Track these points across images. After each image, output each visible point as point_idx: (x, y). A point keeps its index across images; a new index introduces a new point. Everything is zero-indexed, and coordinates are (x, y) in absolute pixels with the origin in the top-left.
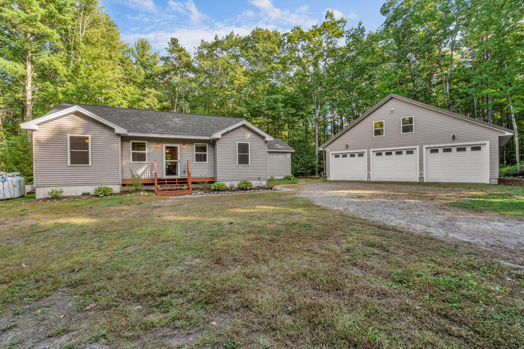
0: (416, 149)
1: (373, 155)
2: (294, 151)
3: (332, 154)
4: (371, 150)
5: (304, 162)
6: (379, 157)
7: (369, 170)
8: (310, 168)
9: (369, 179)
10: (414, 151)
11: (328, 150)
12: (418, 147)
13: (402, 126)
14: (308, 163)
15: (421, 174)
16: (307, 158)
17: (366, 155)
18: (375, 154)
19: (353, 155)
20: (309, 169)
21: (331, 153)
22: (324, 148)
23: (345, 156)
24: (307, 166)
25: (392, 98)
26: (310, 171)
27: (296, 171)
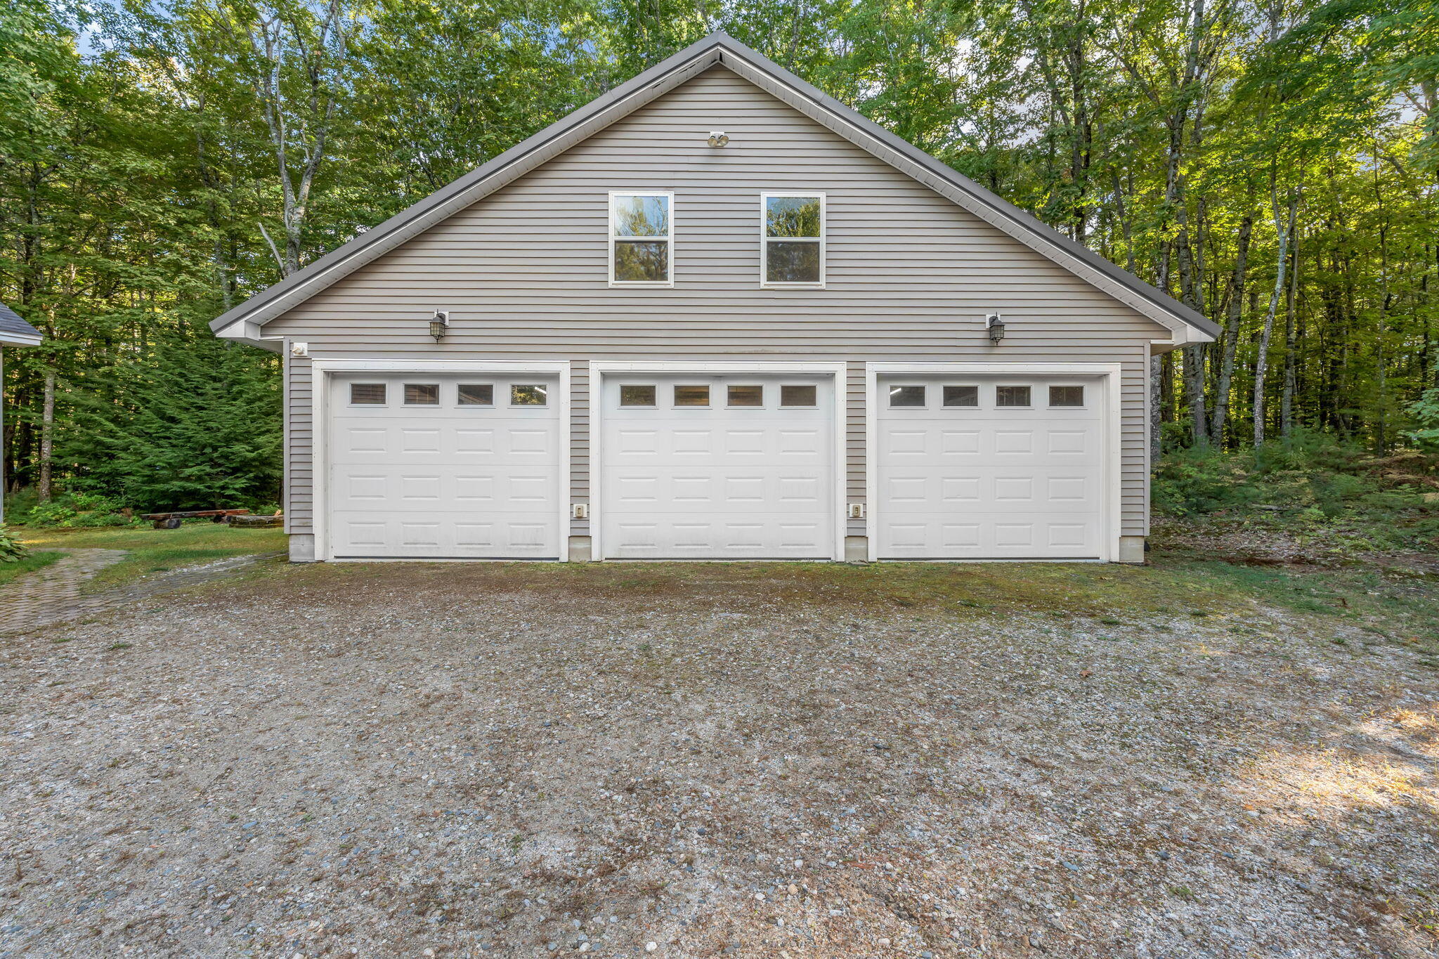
0: (830, 377)
1: (604, 399)
2: (35, 341)
3: (333, 376)
4: (596, 367)
5: (203, 437)
6: (639, 412)
7: (580, 489)
8: (242, 467)
9: (580, 545)
10: (821, 390)
11: (301, 346)
12: (840, 369)
13: (764, 239)
14: (229, 440)
15: (856, 517)
16: (228, 415)
17: (561, 395)
18: (614, 390)
19: (477, 393)
20: (235, 470)
21: (320, 366)
22: (265, 327)
23: (424, 393)
24: (225, 456)
25: (717, 68)
26: (241, 483)
27: (152, 480)
